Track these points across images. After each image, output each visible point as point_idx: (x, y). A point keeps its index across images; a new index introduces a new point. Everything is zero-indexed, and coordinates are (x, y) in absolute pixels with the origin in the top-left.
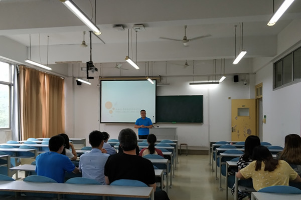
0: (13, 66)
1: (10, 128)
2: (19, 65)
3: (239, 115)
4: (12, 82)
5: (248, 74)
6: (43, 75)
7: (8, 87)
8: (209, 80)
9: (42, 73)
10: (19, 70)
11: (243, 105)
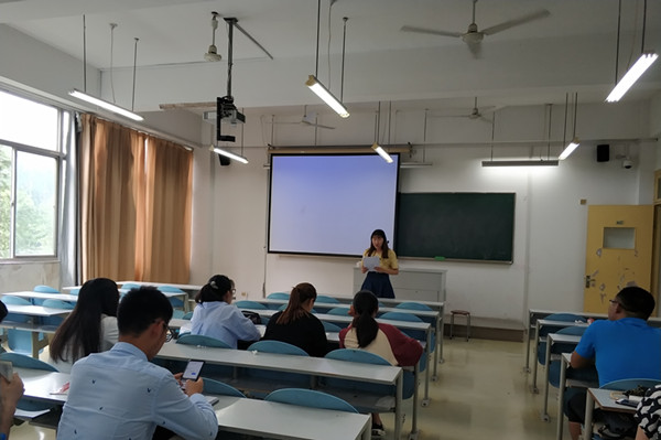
0: (66, 115)
1: (56, 256)
2: (80, 114)
3: (605, 246)
4: (65, 152)
5: (636, 141)
6: (140, 138)
7: (53, 162)
8: (531, 155)
9: (138, 135)
10: (80, 125)
11: (619, 220)
